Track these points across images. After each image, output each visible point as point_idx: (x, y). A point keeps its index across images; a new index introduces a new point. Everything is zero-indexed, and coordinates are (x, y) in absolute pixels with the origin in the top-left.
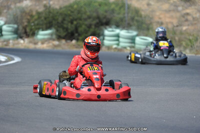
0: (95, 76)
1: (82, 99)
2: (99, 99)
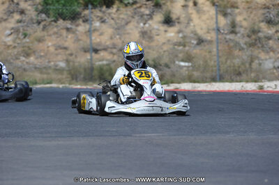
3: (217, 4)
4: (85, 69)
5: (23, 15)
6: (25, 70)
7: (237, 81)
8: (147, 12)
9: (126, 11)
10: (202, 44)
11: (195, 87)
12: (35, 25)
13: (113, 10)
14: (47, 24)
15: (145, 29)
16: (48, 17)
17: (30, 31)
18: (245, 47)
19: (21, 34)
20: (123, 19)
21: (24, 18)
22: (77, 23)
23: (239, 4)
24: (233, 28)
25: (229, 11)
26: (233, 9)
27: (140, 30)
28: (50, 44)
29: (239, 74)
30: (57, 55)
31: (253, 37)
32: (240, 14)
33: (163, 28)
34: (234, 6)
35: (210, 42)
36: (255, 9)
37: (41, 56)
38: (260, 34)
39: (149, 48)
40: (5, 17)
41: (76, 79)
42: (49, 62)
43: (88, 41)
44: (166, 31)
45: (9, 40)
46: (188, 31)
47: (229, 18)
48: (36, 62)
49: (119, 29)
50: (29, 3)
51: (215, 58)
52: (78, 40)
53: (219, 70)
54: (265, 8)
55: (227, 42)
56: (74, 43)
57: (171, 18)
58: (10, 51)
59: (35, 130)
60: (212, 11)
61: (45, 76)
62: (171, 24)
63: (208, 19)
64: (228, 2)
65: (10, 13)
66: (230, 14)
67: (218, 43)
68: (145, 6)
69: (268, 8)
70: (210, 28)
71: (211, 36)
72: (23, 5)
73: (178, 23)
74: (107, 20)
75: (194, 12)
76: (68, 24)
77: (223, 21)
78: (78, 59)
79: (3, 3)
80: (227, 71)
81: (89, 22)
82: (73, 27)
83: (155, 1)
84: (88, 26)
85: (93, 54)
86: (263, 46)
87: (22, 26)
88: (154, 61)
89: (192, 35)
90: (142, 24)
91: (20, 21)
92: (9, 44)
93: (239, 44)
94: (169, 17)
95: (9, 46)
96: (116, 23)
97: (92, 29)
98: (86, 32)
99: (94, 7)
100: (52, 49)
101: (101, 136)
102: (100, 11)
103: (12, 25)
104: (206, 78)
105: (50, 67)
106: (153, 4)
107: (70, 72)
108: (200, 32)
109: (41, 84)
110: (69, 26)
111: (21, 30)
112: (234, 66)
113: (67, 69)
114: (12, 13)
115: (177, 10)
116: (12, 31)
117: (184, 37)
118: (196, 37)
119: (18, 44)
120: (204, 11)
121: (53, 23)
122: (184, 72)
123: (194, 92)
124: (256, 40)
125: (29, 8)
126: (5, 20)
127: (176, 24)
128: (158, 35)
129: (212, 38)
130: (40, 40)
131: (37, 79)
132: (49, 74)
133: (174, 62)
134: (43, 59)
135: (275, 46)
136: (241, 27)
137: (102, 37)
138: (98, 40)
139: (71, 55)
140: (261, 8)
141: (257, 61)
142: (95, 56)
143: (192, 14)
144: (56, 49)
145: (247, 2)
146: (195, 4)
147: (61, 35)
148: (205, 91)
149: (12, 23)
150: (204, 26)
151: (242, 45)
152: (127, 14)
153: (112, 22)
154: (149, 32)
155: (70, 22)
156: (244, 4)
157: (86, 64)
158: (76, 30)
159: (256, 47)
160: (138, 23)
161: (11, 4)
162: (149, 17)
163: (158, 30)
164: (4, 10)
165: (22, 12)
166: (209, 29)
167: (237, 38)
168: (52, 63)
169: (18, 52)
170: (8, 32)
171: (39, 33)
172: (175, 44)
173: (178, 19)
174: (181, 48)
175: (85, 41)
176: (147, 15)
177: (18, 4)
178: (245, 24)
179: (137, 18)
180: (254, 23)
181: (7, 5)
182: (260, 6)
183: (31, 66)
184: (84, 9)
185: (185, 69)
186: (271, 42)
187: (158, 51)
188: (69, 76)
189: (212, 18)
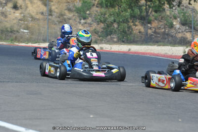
8: (4, 2)
15: (3, 11)
24: (50, 12)
31: (61, 18)
32: (54, 5)
33: (13, 11)
35: (38, 20)
38: (65, 17)
39: (6, 21)
44: (14, 13)
63: (37, 7)
69: (69, 2)
75: (29, 3)
89: (28, 15)
115: (20, 2)
117: (24, 16)
120: (34, 3)
127: (20, 9)
128: (10, 15)
135: (73, 23)
136: (55, 12)
150: (35, 11)
166: (37, 13)
167: (53, 18)
172: (19, 20)
173: (21, 6)
174: (22, 22)
178: (56, 10)
180: (61, 11)
186: (71, 21)
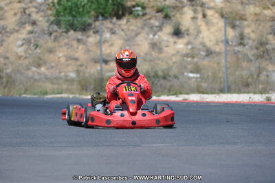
0: (130, 98)
1: (113, 127)
2: (134, 125)
3: (226, 16)
4: (95, 80)
5: (35, 26)
6: (35, 80)
7: (245, 93)
9: (136, 22)
10: (211, 56)
11: (204, 98)
12: (46, 36)
13: (123, 21)
14: (58, 35)
16: (59, 28)
17: (41, 42)
18: (253, 58)
19: (32, 45)
20: (133, 30)
21: (35, 29)
22: (88, 34)
23: (248, 16)
25: (238, 23)
26: (241, 21)
27: (149, 41)
28: (61, 55)
29: (247, 85)
30: (67, 65)
34: (242, 18)
36: (263, 21)
37: (52, 67)
40: (17, 28)
41: (86, 90)
42: (60, 73)
43: (99, 52)
45: (21, 51)
46: (197, 43)
47: (238, 30)
48: (47, 72)
49: (129, 40)
50: (41, 14)
51: (224, 69)
52: (88, 51)
53: (227, 81)
54: (273, 21)
55: (235, 53)
56: (84, 54)
57: (180, 30)
58: (21, 62)
59: (45, 140)
60: (221, 23)
61: (56, 86)
62: (180, 35)
64: (236, 14)
65: (22, 24)
66: (238, 26)
67: (226, 55)
68: (154, 18)
70: (219, 40)
71: (220, 48)
72: (35, 16)
73: (188, 34)
74: (117, 31)
76: (79, 35)
77: (231, 33)
78: (88, 70)
79: (15, 14)
80: (235, 82)
81: (100, 33)
82: (84, 38)
83: (164, 13)
84: (98, 38)
85: (103, 65)
86: (271, 58)
87: (34, 37)
88: (163, 71)
90: (151, 36)
91: (31, 32)
92: (20, 54)
93: (247, 55)
94: (178, 29)
95: (20, 57)
96: (126, 35)
97: (103, 40)
98: (96, 44)
99: (105, 18)
100: (63, 60)
101: (111, 146)
102: (111, 22)
103: (24, 36)
104: (215, 89)
105: (61, 78)
106: (163, 16)
107: (80, 82)
108: (208, 44)
109: (51, 94)
110: (80, 37)
111: (33, 41)
112: (242, 77)
113: (77, 79)
114: (24, 24)
116: (24, 42)
118: (205, 49)
119: (30, 54)
121: (64, 34)
122: (193, 84)
123: (202, 103)
124: (264, 52)
125: (41, 19)
126: (17, 31)
129: (220, 49)
130: (51, 51)
131: (48, 90)
132: (59, 84)
133: (183, 73)
134: (54, 69)
137: (112, 48)
138: (108, 51)
139: (82, 65)
140: (269, 20)
141: (265, 73)
142: (105, 67)
143: (201, 26)
144: (67, 60)
145: (256, 14)
146: (204, 16)
147: (72, 46)
148: (214, 102)
149: (23, 34)
151: (250, 57)
152: (136, 26)
153: (123, 33)
154: (158, 43)
155: (80, 33)
156: (252, 16)
157: (96, 74)
158: (87, 41)
159: (264, 59)
160: (148, 34)
161: (22, 16)
162: (158, 29)
163: (167, 41)
164: (16, 21)
165: (34, 23)
168: (63, 74)
169: (29, 63)
170: (20, 43)
171: (50, 44)
175: (96, 52)
176: (157, 27)
177: (29, 15)
179: (146, 29)
181: (19, 16)
182: (268, 18)
183: (42, 76)
184: (95, 21)
185: (194, 80)
187: (167, 63)
188: (79, 87)
189: (221, 30)
